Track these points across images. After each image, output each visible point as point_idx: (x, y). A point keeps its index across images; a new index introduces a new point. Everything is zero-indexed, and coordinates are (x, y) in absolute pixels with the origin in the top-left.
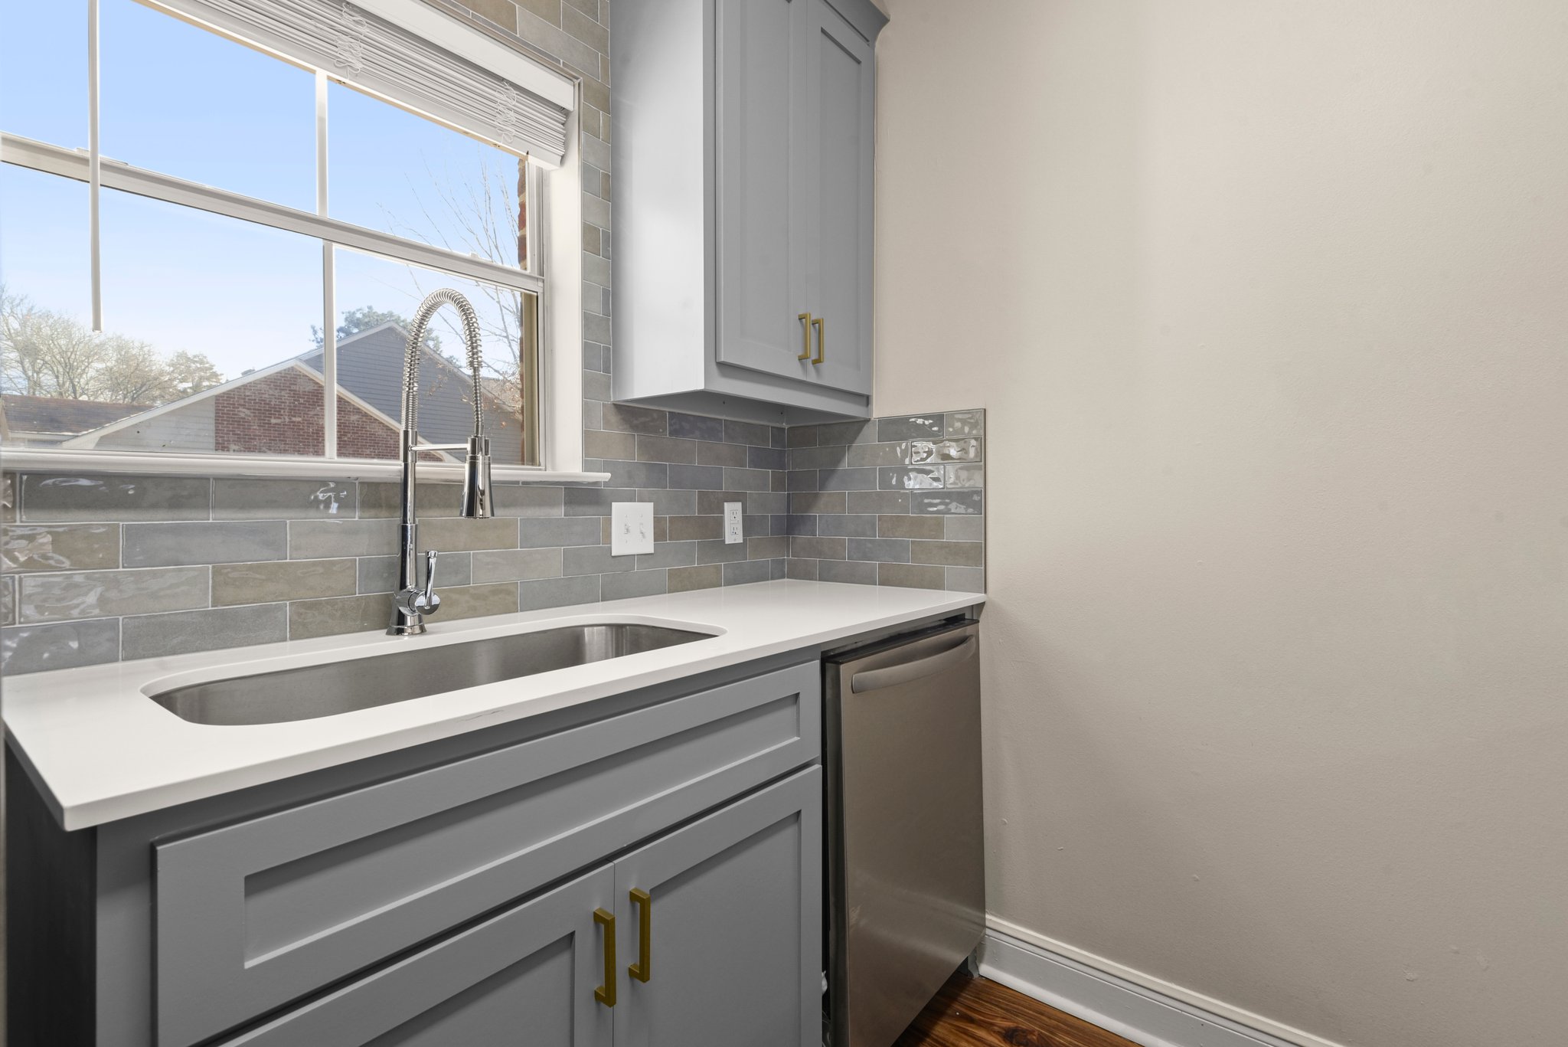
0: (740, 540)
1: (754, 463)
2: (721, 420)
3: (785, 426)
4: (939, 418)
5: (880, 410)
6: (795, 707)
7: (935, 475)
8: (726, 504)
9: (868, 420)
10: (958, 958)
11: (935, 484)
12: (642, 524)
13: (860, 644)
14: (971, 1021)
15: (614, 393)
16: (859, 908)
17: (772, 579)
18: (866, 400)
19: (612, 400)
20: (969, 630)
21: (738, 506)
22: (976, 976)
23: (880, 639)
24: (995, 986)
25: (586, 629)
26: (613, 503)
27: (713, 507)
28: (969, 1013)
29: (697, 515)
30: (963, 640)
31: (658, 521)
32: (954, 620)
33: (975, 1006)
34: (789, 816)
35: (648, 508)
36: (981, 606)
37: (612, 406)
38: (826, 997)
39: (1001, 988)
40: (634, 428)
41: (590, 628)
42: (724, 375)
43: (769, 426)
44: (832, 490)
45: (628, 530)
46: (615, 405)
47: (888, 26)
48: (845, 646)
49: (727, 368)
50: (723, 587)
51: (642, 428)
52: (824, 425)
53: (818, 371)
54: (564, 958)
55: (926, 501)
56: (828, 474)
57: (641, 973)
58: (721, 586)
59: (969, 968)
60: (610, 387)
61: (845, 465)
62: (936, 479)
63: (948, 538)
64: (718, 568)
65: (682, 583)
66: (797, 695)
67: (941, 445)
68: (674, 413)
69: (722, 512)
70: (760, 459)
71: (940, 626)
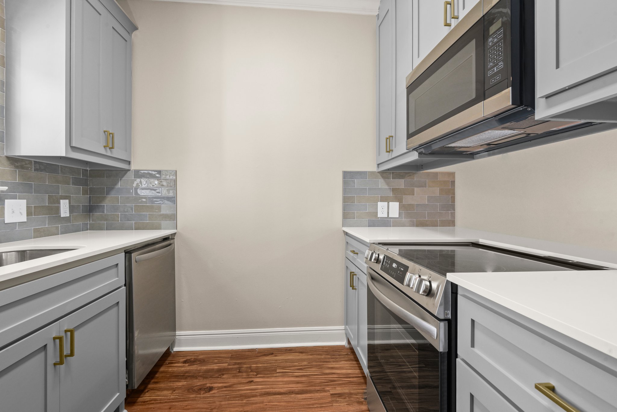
0: (68, 215)
1: (74, 184)
2: (59, 165)
3: (88, 169)
4: (159, 172)
5: (133, 167)
6: (116, 268)
7: (158, 191)
8: (61, 200)
9: (130, 170)
10: (164, 349)
11: (158, 194)
12: (20, 209)
13: (136, 248)
14: (172, 363)
15: (6, 151)
16: (138, 330)
17: (82, 231)
18: (129, 163)
19: (5, 154)
20: (172, 241)
21: (67, 201)
22: (172, 352)
23: (143, 246)
24: (179, 352)
25: (3, 254)
26: (5, 200)
27: (55, 202)
28: (171, 362)
29: (47, 205)
30: (170, 245)
31: (28, 208)
32: (166, 239)
33: (173, 359)
34: (114, 304)
35: (24, 202)
36: (175, 234)
37: (5, 157)
38: (126, 361)
39: (181, 352)
40: (17, 167)
41: (6, 253)
42: (73, 151)
43: (81, 169)
44: (113, 195)
45: (13, 212)
46: (6, 157)
47: (137, 31)
48: (131, 248)
49: (74, 149)
50: (60, 235)
51: (22, 167)
52: (108, 170)
53: (111, 151)
54: (42, 354)
55: (154, 200)
56: (110, 190)
57: (72, 354)
58: (59, 234)
59: (170, 351)
60: (4, 149)
61: (119, 186)
62: (159, 193)
63: (163, 212)
64: (57, 227)
65: (39, 234)
66: (117, 264)
67: (160, 181)
68: (36, 161)
69: (59, 203)
70: (77, 182)
71: (161, 241)
